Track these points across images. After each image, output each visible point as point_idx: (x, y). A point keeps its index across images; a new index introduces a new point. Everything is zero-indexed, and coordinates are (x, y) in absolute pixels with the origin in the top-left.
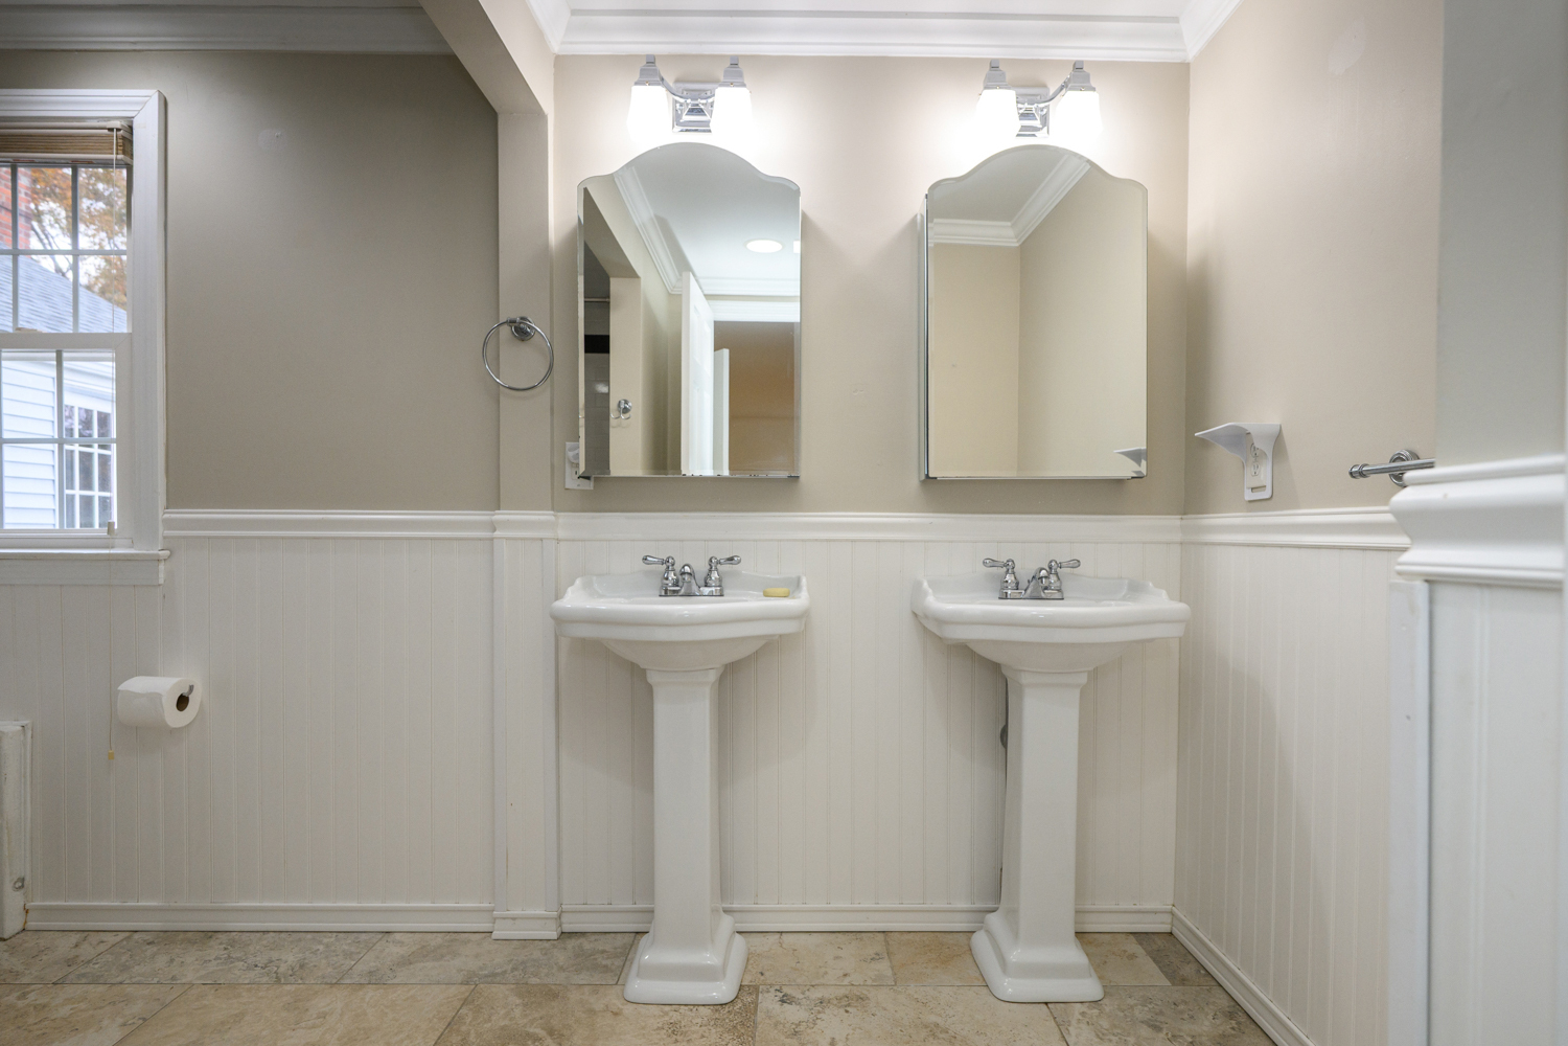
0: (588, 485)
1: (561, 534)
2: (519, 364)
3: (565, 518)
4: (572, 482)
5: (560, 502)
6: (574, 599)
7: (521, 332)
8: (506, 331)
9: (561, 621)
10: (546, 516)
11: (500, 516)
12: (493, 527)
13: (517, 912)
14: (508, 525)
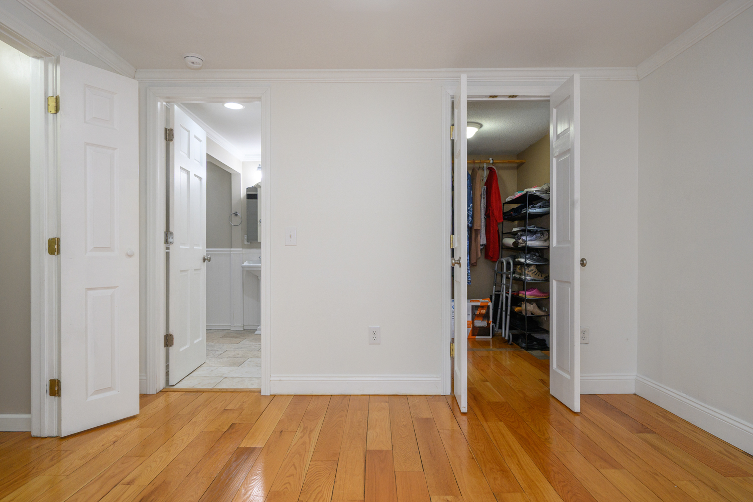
0: (249, 243)
1: (244, 253)
2: (236, 221)
3: (244, 250)
4: (246, 243)
5: (243, 247)
6: (246, 264)
7: (236, 215)
8: (233, 215)
9: (243, 267)
10: (241, 249)
11: (232, 249)
12: (231, 251)
13: (235, 325)
14: (234, 251)
